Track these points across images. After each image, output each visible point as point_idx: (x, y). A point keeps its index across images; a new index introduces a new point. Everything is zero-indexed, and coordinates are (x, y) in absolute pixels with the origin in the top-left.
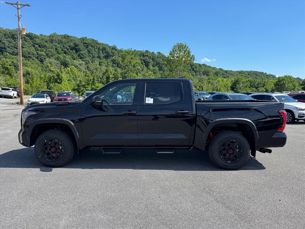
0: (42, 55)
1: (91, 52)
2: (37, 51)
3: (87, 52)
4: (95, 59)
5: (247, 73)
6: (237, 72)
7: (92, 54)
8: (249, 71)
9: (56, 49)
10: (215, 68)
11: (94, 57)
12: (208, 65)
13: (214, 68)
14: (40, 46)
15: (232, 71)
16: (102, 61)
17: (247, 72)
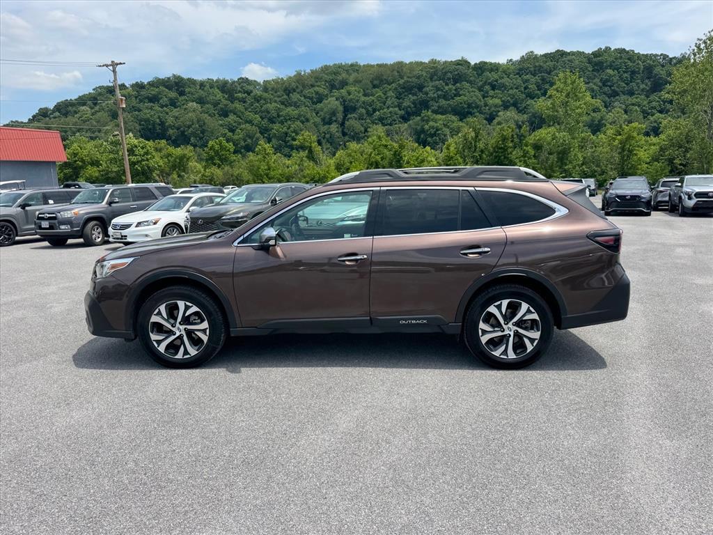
0: (496, 106)
1: (609, 84)
2: (486, 99)
3: (600, 84)
4: (617, 97)
7: (610, 87)
9: (525, 88)
11: (615, 94)
14: (493, 88)
16: (634, 101)
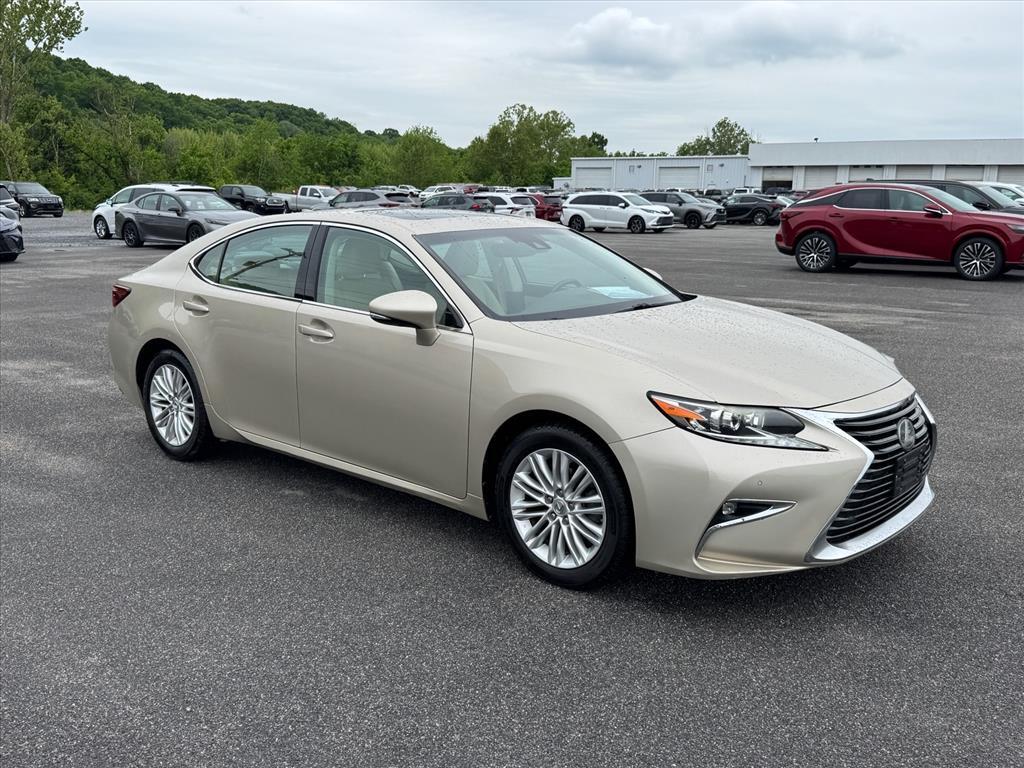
5: (256, 111)
6: (219, 102)
8: (261, 101)
10: (126, 79)
12: (94, 65)
13: (123, 80)
15: (196, 99)
17: (257, 105)
